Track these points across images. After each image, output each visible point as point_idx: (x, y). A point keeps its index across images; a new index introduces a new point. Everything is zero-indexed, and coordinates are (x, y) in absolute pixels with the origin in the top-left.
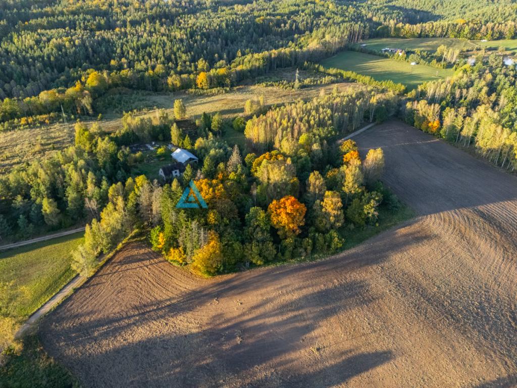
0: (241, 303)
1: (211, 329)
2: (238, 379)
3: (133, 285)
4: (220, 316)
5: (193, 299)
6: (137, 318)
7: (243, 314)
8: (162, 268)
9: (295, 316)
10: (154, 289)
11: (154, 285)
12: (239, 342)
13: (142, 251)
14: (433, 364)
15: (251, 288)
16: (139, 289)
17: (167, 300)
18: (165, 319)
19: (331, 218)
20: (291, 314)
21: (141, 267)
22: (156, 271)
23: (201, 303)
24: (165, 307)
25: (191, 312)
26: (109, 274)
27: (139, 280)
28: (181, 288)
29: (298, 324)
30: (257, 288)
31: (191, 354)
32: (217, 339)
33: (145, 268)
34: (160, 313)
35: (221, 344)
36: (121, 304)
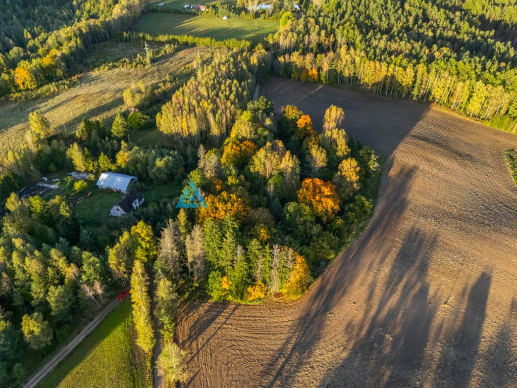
0: (354, 303)
1: (355, 344)
2: (426, 370)
3: (235, 352)
4: (349, 325)
5: (308, 327)
6: (279, 382)
7: (367, 312)
8: (243, 314)
9: (405, 287)
10: (260, 341)
11: (256, 338)
12: (391, 339)
13: (202, 310)
14: (511, 265)
15: (346, 284)
16: (245, 353)
17: (285, 344)
18: (305, 364)
19: (355, 185)
20: (400, 287)
21: (220, 328)
22: (241, 322)
23: (321, 325)
24: (292, 351)
25: (321, 340)
26: (193, 358)
27: (234, 343)
28: (286, 324)
29: (413, 293)
30: (352, 281)
31: (366, 378)
32: (372, 349)
33: (225, 326)
34: (294, 360)
35: (380, 352)
36: (244, 381)
